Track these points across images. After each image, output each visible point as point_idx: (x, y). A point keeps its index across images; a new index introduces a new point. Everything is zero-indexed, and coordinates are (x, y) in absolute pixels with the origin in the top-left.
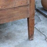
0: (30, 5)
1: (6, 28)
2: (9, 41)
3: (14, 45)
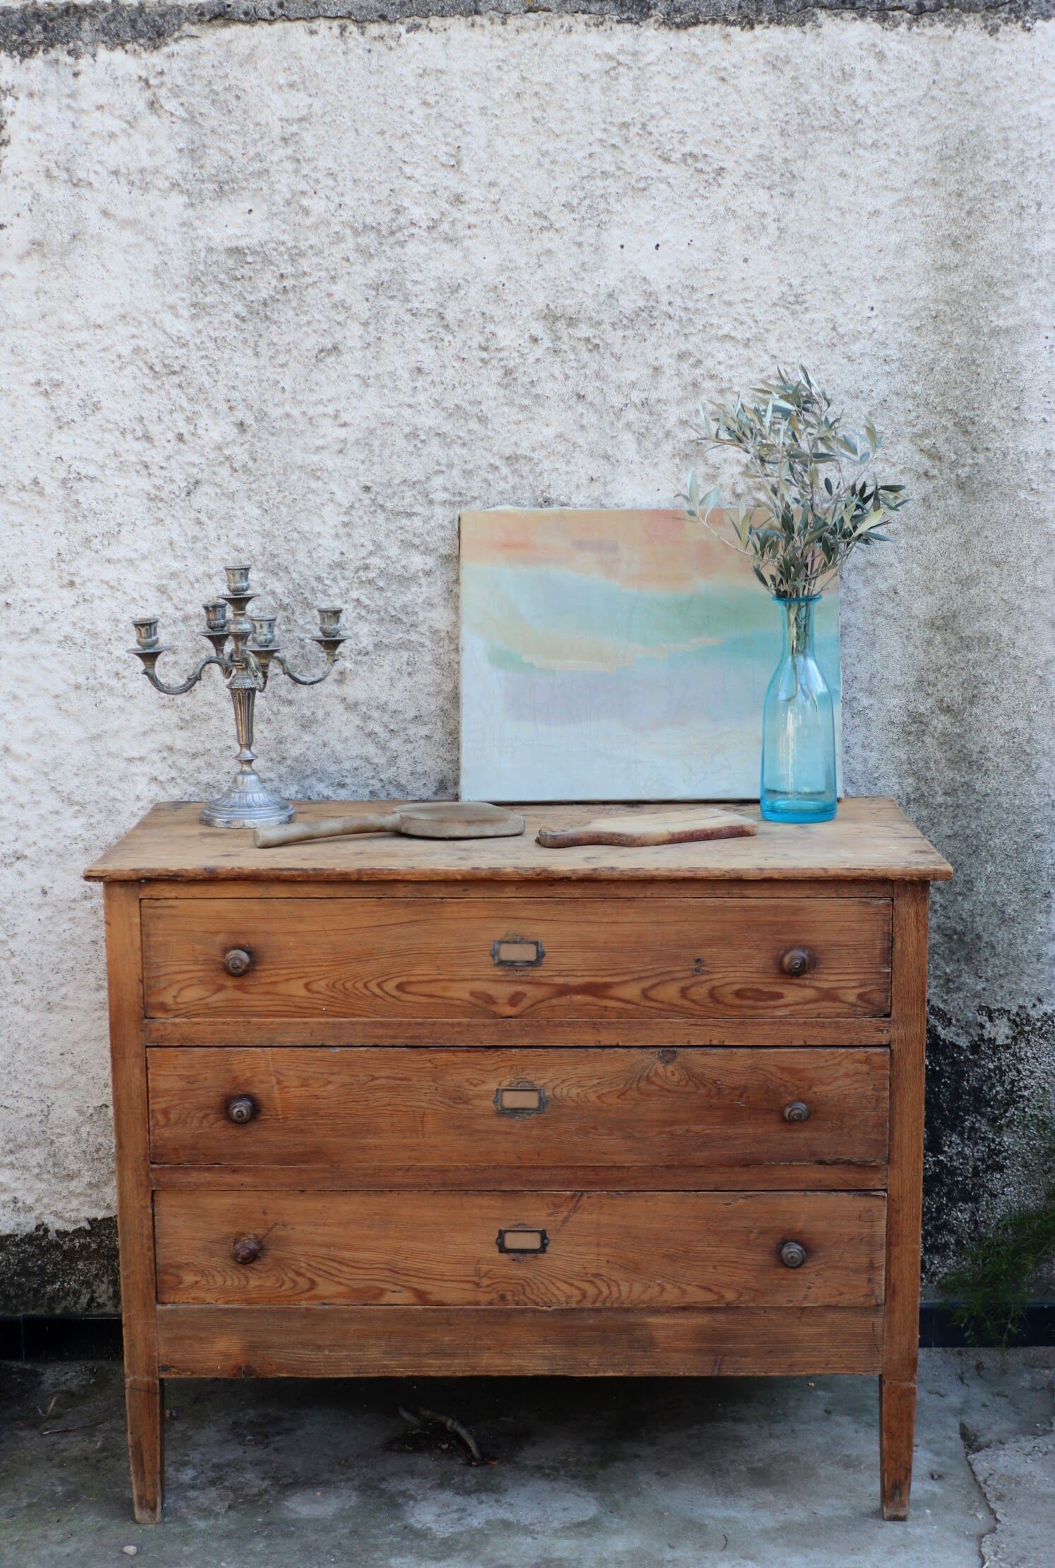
0: (890, 1311)
1: (777, 1428)
2: (766, 1495)
3: (782, 1518)
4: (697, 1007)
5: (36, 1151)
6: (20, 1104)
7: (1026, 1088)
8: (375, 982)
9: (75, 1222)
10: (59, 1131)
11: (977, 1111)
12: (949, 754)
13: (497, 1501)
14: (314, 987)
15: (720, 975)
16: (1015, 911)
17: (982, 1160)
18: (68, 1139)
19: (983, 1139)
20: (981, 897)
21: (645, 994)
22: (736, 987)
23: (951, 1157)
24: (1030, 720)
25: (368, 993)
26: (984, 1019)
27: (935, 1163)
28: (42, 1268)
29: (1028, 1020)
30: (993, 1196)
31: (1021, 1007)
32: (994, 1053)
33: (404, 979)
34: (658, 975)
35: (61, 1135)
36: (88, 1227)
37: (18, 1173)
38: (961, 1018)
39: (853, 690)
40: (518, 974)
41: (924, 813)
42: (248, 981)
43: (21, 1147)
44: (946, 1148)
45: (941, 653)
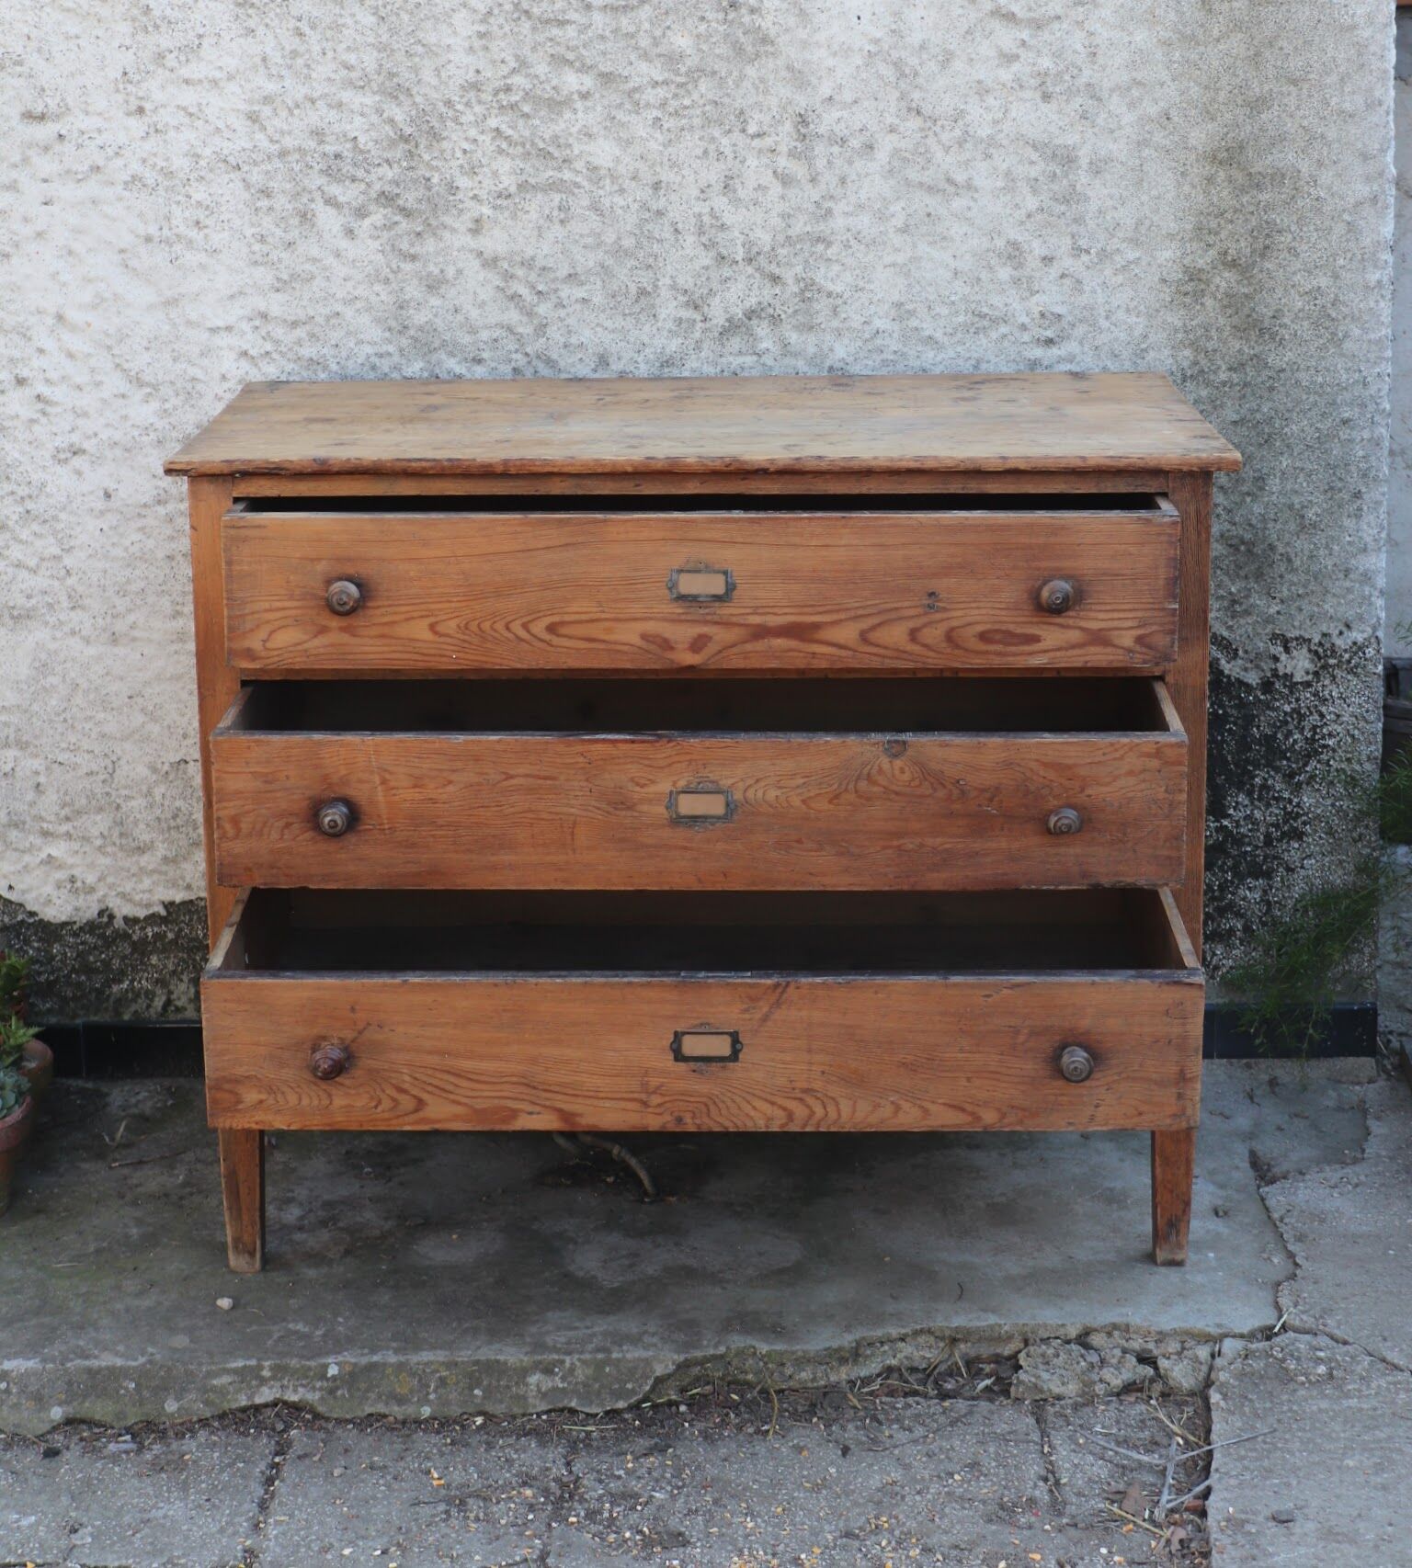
4: (931, 654)
5: (99, 818)
6: (78, 760)
7: (1330, 735)
8: (518, 622)
9: (148, 906)
10: (124, 792)
11: (1269, 764)
12: (1235, 320)
13: (676, 1244)
14: (440, 628)
15: (959, 613)
16: (1317, 515)
17: (1277, 826)
18: (138, 803)
19: (1277, 799)
20: (1274, 497)
21: (864, 637)
22: (980, 628)
23: (1237, 822)
24: (1336, 277)
25: (510, 635)
26: (1278, 650)
27: (1218, 830)
28: (107, 964)
29: (1333, 651)
30: (1290, 870)
31: (1324, 635)
32: (1291, 692)
33: (556, 619)
34: (879, 613)
35: (128, 798)
36: (163, 913)
37: (76, 846)
38: (1249, 648)
39: (1116, 240)
40: (702, 611)
41: (1204, 393)
42: (356, 621)
43: (79, 812)
44: (1231, 811)
45: (1225, 193)
